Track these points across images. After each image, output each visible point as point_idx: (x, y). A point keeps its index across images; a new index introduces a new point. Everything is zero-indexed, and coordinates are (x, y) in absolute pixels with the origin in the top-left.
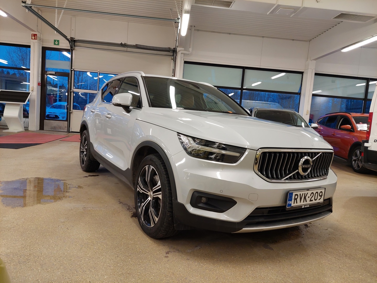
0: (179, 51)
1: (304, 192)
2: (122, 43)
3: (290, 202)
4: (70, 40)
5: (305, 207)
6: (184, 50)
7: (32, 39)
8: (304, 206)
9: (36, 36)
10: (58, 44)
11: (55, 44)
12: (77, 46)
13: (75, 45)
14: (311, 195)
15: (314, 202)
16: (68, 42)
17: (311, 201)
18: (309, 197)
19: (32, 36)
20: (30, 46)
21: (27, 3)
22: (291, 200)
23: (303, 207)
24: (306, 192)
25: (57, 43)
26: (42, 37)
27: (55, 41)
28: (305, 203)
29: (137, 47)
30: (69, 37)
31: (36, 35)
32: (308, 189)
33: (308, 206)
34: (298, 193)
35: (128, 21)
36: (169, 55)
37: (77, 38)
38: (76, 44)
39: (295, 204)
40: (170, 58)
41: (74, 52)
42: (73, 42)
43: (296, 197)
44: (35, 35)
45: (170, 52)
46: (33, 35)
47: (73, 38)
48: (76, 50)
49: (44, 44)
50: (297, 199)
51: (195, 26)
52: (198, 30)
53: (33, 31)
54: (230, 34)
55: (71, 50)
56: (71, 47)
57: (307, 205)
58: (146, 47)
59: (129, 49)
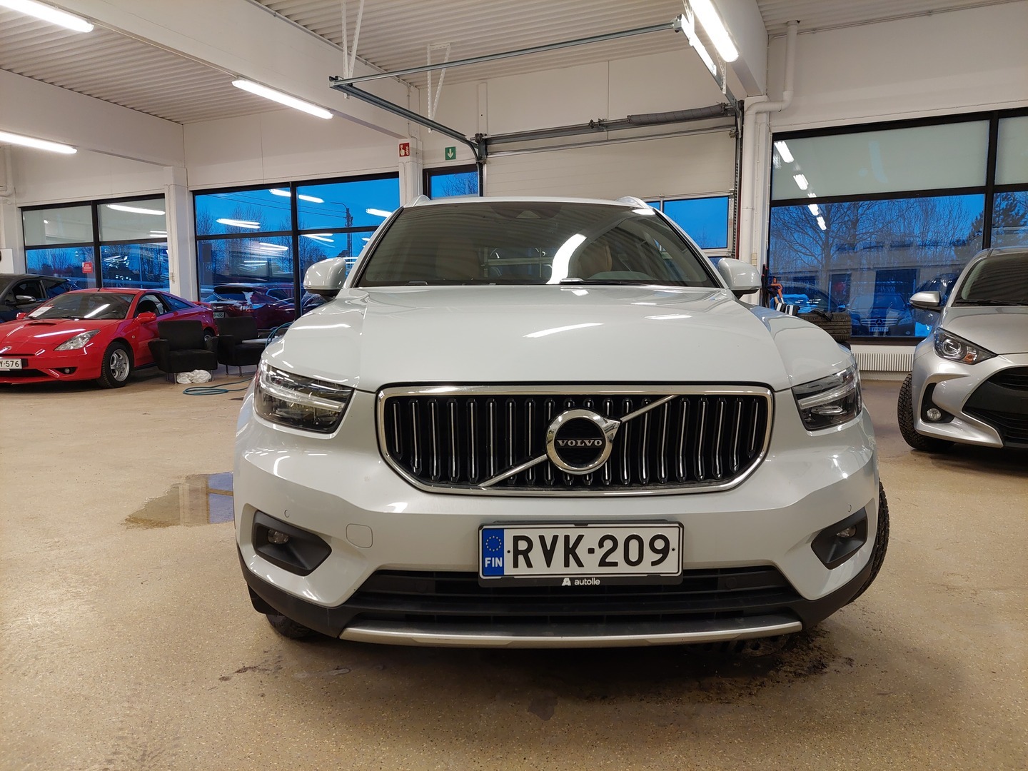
0: (750, 107)
1: (561, 533)
2: (592, 121)
3: (497, 562)
4: (474, 142)
5: (577, 583)
6: (770, 101)
7: (400, 156)
8: (572, 580)
9: (407, 148)
10: (454, 157)
11: (447, 158)
12: (492, 153)
13: (488, 151)
14: (601, 545)
15: (623, 569)
16: (468, 147)
17: (603, 563)
18: (591, 551)
19: (400, 149)
20: (398, 172)
21: (339, 79)
22: (500, 554)
23: (567, 582)
24: (574, 534)
25: (450, 155)
26: (420, 148)
27: (447, 150)
28: (574, 568)
29: (632, 122)
30: (470, 136)
31: (408, 144)
32: (582, 523)
33: (598, 582)
34: (534, 535)
35: (609, 58)
36: (726, 124)
37: (491, 132)
38: (491, 147)
39: (523, 570)
40: (727, 132)
41: (485, 168)
42: (483, 144)
43: (523, 545)
44: (405, 146)
45: (727, 116)
46: (402, 146)
47: (481, 134)
48: (490, 163)
49: (427, 161)
50: (530, 555)
51: (799, 22)
52: (814, 29)
53: (400, 137)
54: (930, 13)
55: (478, 165)
56: (479, 158)
57: (591, 578)
58: (653, 118)
59: (613, 134)
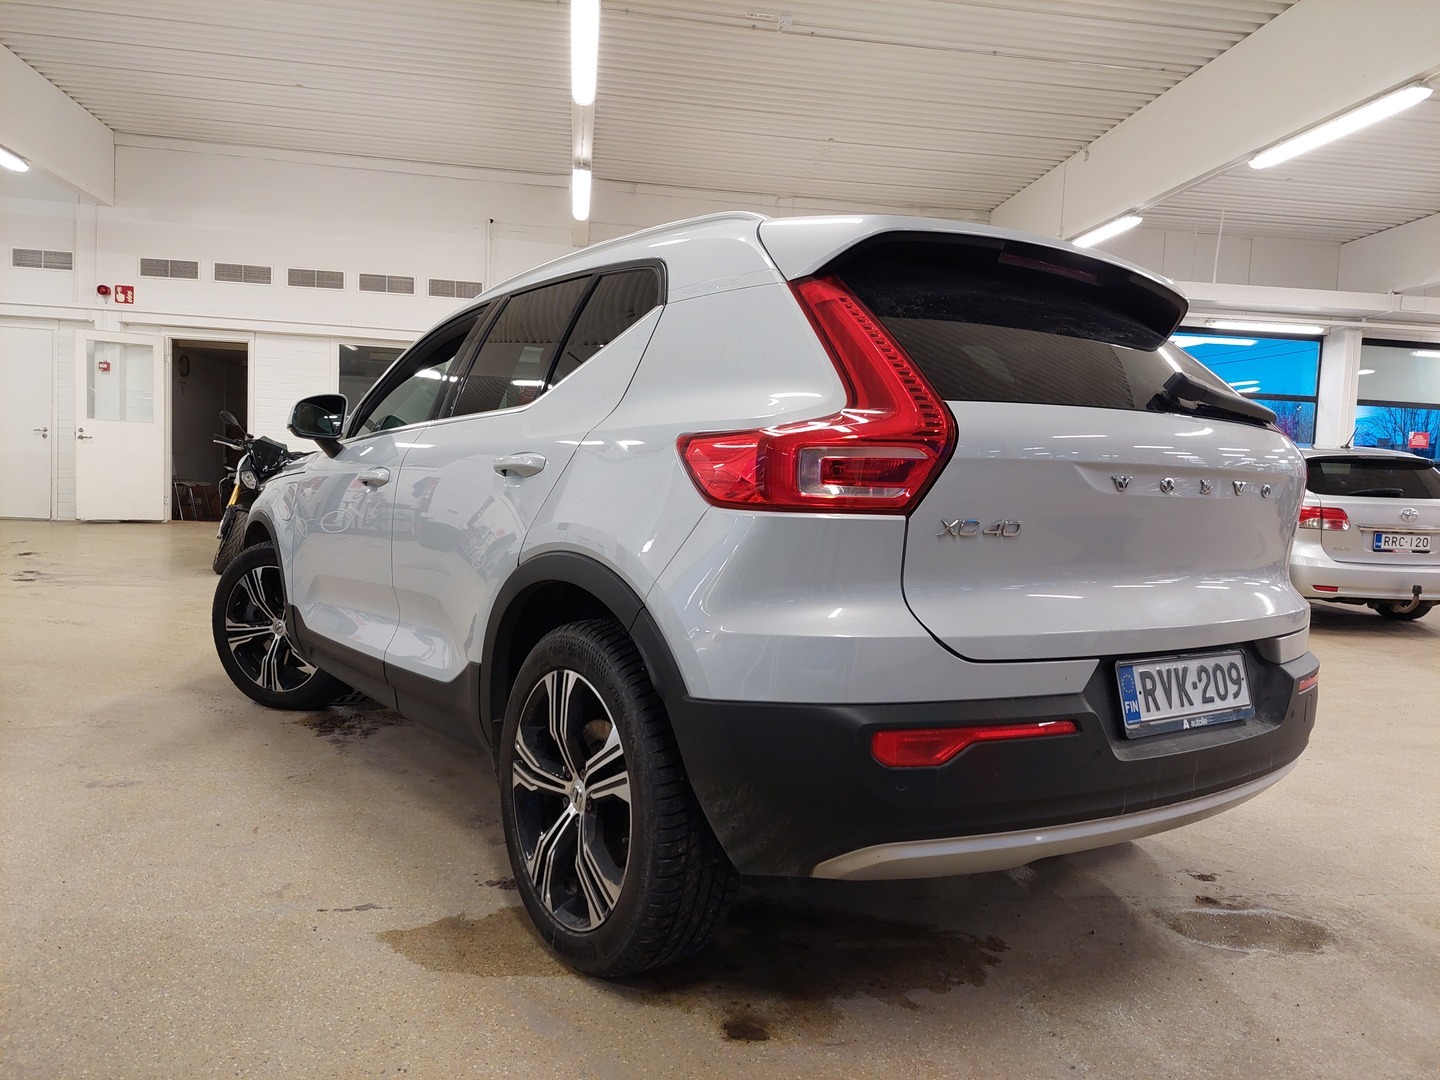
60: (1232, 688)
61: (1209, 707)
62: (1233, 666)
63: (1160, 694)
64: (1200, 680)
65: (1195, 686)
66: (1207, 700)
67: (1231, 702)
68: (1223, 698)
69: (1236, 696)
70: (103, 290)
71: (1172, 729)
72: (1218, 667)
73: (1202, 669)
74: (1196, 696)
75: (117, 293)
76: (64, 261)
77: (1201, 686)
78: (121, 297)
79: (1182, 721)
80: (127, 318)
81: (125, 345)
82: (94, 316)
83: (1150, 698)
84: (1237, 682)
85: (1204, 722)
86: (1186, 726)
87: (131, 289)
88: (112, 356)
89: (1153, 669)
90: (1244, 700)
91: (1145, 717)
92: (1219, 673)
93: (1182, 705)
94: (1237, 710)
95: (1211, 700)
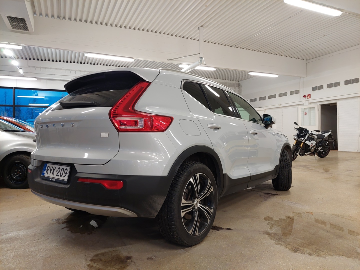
60: (64, 175)
61: (57, 177)
62: (66, 169)
63: (49, 171)
64: (58, 170)
65: (56, 172)
66: (57, 175)
67: (62, 178)
68: (61, 176)
69: (64, 177)
70: (305, 96)
71: (48, 179)
72: (63, 169)
73: (59, 168)
74: (56, 174)
75: (307, 96)
76: (298, 92)
77: (57, 172)
78: (308, 97)
79: (50, 178)
80: (310, 102)
81: (310, 108)
82: (304, 103)
83: (47, 171)
84: (66, 173)
85: (55, 180)
86: (51, 179)
87: (310, 95)
88: (307, 111)
89: (50, 165)
90: (66, 178)
91: (45, 175)
92: (63, 170)
93: (52, 175)
94: (63, 180)
95: (58, 176)
